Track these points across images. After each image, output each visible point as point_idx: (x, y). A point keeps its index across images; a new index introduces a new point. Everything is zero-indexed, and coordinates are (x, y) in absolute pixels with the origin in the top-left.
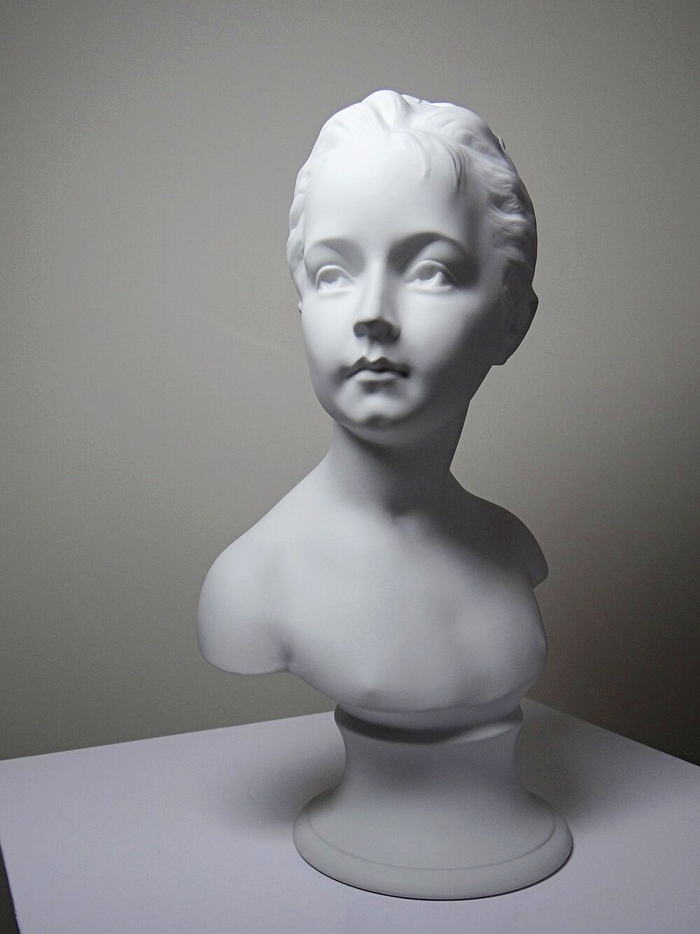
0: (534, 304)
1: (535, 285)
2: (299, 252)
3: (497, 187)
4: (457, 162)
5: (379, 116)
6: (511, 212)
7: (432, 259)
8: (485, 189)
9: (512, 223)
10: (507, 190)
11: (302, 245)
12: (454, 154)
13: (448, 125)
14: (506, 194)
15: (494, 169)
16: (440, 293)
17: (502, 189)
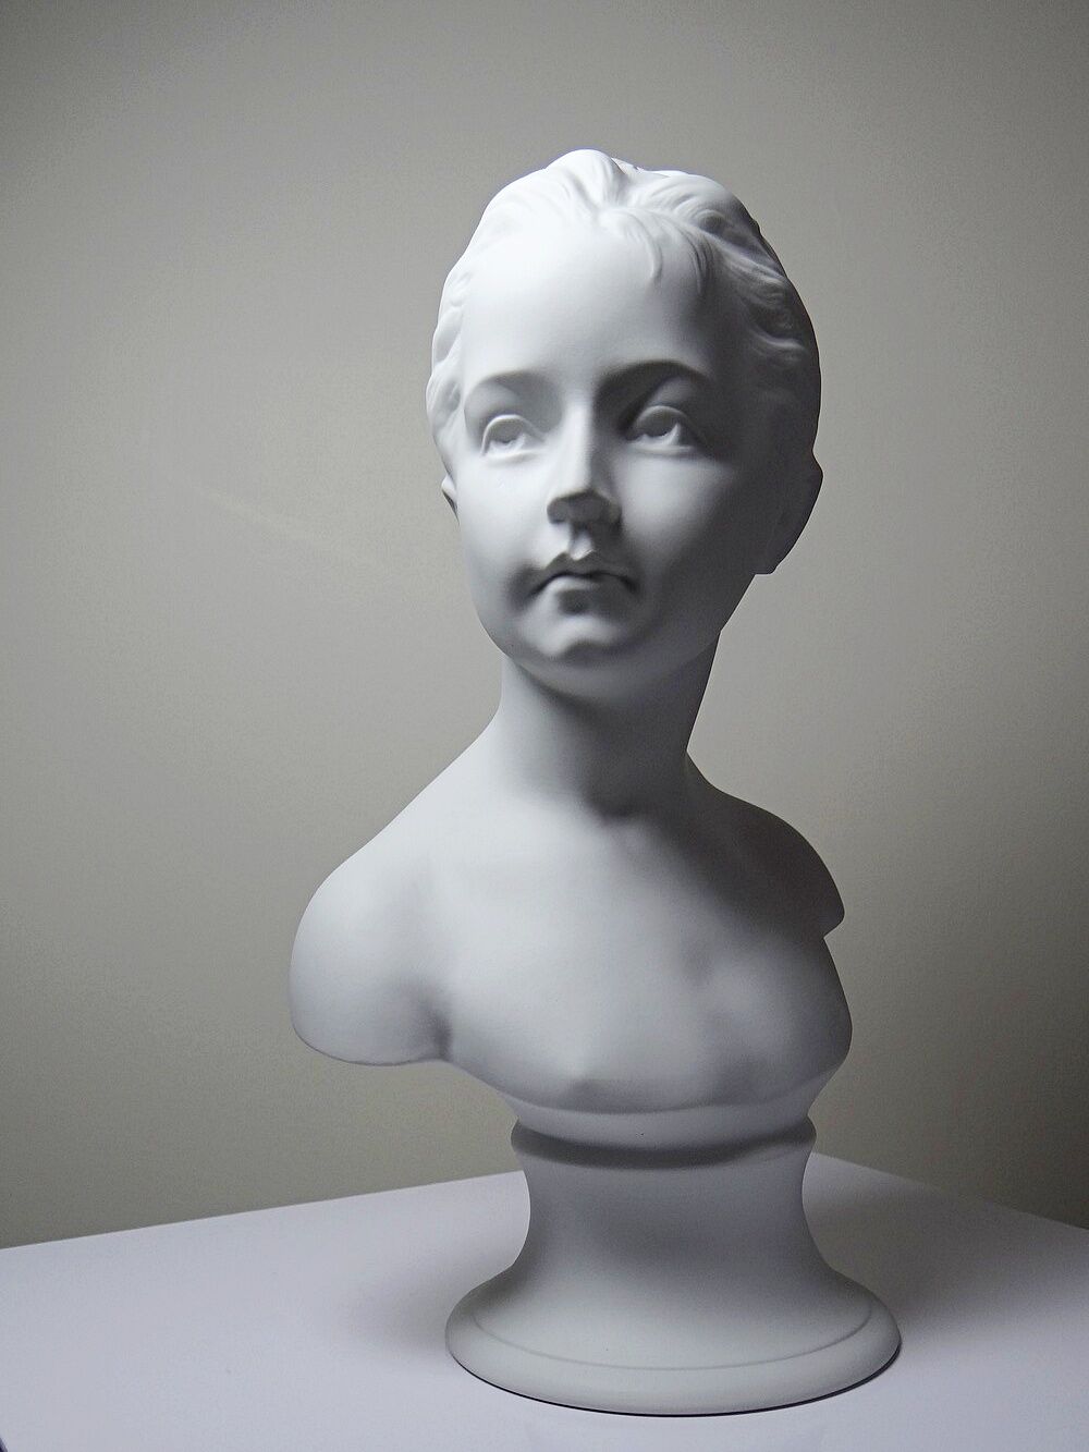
0: (817, 476)
1: (820, 451)
2: (451, 397)
3: (761, 297)
4: (702, 258)
5: (580, 188)
6: (782, 335)
7: (667, 404)
8: (743, 299)
9: (786, 351)
10: (776, 301)
11: (456, 387)
12: (696, 246)
13: (684, 203)
14: (772, 308)
15: (756, 269)
16: (680, 456)
17: (769, 300)
